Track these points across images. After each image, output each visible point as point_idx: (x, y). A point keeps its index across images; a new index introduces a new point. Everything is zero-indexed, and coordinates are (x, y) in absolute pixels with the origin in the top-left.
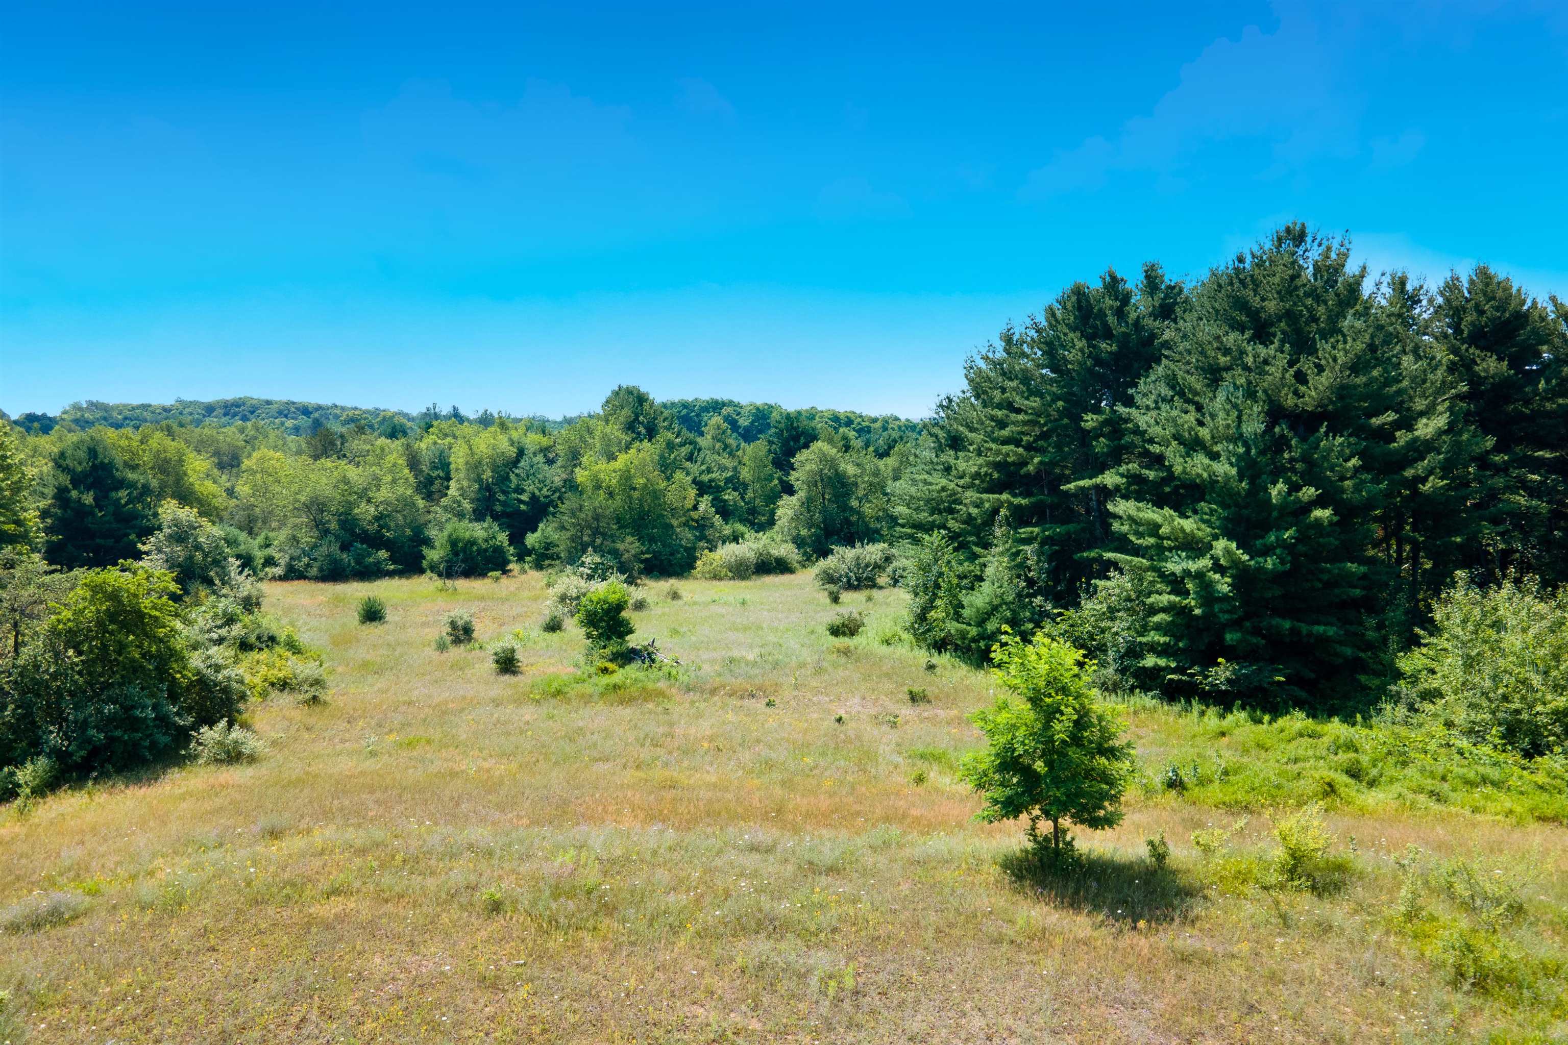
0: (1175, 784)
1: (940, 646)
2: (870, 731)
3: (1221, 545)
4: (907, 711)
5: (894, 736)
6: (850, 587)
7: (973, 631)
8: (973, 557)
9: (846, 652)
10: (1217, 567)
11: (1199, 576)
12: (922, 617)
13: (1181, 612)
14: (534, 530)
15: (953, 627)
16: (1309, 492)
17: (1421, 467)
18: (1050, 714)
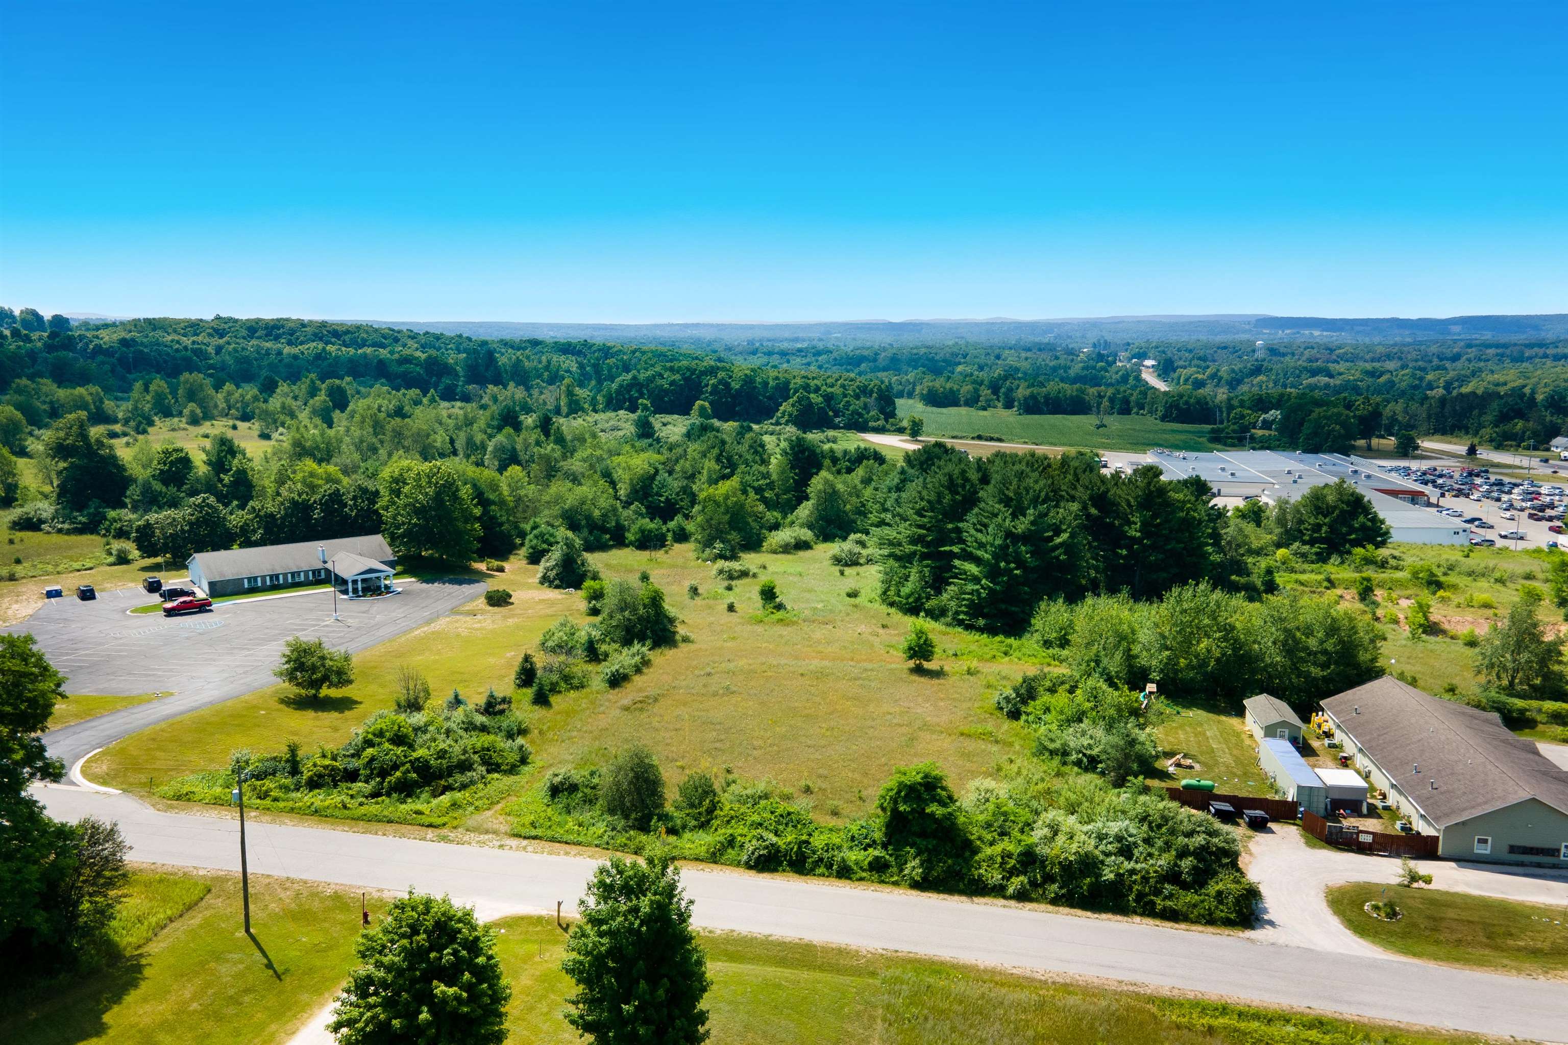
0: (956, 655)
1: (892, 604)
2: (872, 638)
3: (984, 581)
4: (881, 631)
5: (878, 640)
6: (846, 565)
7: (904, 601)
8: (905, 567)
9: (856, 606)
10: (983, 588)
11: (977, 590)
12: (885, 593)
13: (972, 601)
14: (672, 520)
15: (897, 599)
16: (1013, 565)
17: (1057, 553)
18: (920, 638)
